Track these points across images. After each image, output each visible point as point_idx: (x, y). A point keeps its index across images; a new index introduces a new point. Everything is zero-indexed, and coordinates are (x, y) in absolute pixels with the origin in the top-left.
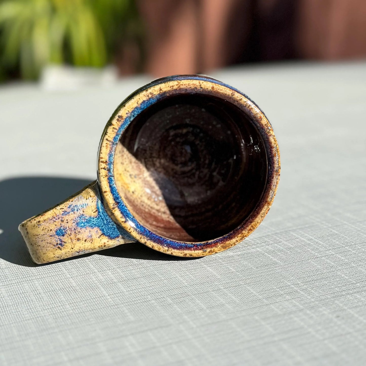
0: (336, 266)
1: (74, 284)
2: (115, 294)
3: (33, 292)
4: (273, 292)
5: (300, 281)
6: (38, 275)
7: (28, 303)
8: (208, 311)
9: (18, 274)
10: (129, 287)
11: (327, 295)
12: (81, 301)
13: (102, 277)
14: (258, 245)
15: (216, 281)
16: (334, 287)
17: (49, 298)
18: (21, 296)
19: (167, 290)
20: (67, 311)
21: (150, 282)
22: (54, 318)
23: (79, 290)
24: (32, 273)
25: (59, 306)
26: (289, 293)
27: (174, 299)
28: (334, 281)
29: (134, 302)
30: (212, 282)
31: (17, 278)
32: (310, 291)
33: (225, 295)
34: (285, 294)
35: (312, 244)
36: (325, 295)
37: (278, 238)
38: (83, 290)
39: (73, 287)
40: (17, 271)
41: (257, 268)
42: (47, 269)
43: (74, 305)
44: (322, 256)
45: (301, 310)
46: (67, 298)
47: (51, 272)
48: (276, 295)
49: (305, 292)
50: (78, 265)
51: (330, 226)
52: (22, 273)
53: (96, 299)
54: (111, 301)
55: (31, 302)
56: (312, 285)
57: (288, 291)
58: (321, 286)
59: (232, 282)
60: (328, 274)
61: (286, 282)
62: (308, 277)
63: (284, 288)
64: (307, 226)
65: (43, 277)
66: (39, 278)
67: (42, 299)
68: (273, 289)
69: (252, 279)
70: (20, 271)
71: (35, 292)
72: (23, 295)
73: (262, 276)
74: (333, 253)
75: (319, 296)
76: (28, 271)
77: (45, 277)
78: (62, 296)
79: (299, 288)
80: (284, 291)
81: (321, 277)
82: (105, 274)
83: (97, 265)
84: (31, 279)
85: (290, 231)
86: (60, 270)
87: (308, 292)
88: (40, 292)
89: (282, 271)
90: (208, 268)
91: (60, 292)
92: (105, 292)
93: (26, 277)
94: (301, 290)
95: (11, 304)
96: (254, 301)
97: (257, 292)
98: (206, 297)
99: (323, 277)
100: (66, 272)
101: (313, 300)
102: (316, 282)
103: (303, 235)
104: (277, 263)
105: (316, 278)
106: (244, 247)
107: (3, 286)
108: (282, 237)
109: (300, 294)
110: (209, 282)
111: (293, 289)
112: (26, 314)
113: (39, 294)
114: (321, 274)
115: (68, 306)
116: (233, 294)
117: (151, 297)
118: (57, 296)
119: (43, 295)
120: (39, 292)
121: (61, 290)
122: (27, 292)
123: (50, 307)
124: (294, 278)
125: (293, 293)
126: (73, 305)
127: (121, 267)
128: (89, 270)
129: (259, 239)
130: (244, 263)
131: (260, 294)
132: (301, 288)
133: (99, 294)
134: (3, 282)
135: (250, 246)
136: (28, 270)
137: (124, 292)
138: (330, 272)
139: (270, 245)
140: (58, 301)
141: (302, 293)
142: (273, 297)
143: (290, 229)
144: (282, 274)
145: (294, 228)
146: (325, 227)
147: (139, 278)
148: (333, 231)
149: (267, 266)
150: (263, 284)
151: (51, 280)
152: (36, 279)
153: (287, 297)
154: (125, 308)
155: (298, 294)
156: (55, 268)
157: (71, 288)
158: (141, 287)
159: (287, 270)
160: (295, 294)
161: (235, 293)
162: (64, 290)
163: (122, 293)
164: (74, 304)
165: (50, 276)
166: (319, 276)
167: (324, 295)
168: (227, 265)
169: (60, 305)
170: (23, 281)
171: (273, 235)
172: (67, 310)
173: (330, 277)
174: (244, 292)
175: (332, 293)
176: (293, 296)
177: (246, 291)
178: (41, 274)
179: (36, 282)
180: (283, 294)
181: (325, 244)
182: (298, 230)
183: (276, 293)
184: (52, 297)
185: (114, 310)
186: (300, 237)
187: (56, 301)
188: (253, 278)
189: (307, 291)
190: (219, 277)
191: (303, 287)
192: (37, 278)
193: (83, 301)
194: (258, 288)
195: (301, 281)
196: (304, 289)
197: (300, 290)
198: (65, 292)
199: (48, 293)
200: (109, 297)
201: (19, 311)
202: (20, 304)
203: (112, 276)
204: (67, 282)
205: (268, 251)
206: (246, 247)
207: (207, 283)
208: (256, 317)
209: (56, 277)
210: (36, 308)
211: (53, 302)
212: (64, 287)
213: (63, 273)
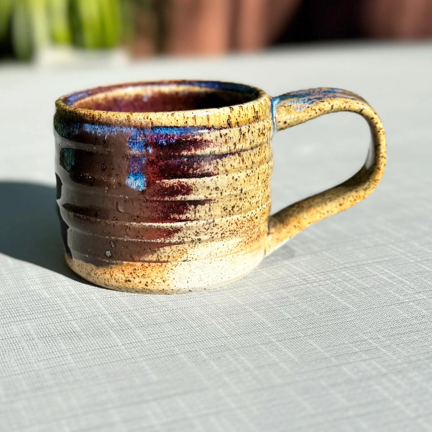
0: (429, 315)
1: (78, 329)
2: (131, 343)
3: (25, 337)
4: (344, 348)
5: (380, 335)
6: (30, 314)
7: (18, 352)
8: (256, 372)
9: (4, 312)
10: (150, 335)
11: (419, 355)
12: (87, 351)
13: (113, 321)
14: (321, 282)
15: (267, 331)
18: (9, 342)
19: (200, 342)
20: (69, 363)
21: (177, 329)
22: (51, 374)
23: (84, 336)
24: (23, 312)
26: (366, 350)
27: (210, 354)
28: (427, 335)
29: (156, 355)
30: (261, 332)
31: (3, 317)
32: (395, 349)
33: (279, 351)
34: (361, 351)
35: (395, 283)
36: (416, 355)
37: (348, 274)
38: (90, 337)
39: (76, 333)
40: (3, 308)
41: (321, 314)
42: (42, 306)
44: (410, 301)
45: (384, 375)
46: (69, 347)
47: (47, 310)
48: (349, 352)
49: (388, 350)
50: (83, 302)
51: (418, 259)
52: (9, 311)
53: (106, 349)
54: (126, 353)
55: (21, 349)
56: (398, 341)
57: (364, 347)
59: (288, 332)
60: (418, 326)
61: (362, 334)
62: (392, 329)
63: (359, 343)
64: (387, 259)
65: (36, 316)
66: (32, 318)
67: (36, 347)
68: (344, 344)
69: (315, 329)
70: (7, 307)
71: (27, 336)
72: (11, 340)
73: (328, 325)
74: (425, 297)
75: (407, 356)
76: (17, 309)
77: (39, 317)
78: (62, 344)
79: (380, 344)
80: (359, 348)
81: (409, 330)
82: (117, 318)
83: (107, 304)
84: (21, 319)
85: (364, 265)
86: (59, 308)
87: (392, 350)
88: (33, 338)
90: (255, 313)
91: (59, 338)
92: (118, 340)
93: (15, 316)
94: (383, 346)
96: (318, 359)
97: (322, 347)
98: (253, 352)
99: (412, 329)
100: (68, 312)
101: (399, 361)
102: (402, 336)
103: (383, 270)
104: (348, 309)
105: (402, 331)
106: (302, 284)
108: (354, 273)
109: (382, 352)
110: (257, 332)
111: (372, 345)
112: (15, 366)
113: (32, 340)
114: (410, 326)
115: (70, 358)
116: (289, 349)
117: (179, 349)
118: (55, 343)
119: (37, 342)
121: (60, 336)
122: (16, 337)
123: (46, 357)
124: (372, 329)
125: (371, 350)
126: (77, 357)
128: (96, 311)
129: (322, 274)
130: (303, 307)
131: (327, 351)
132: (382, 344)
133: (110, 342)
135: (310, 283)
136: (18, 307)
137: (144, 341)
138: (422, 324)
139: (337, 283)
140: (57, 350)
141: (384, 351)
142: (344, 355)
143: (364, 263)
144: (355, 324)
145: (370, 262)
146: (412, 261)
147: (163, 324)
148: (424, 267)
149: (335, 312)
150: (330, 336)
151: (47, 322)
152: (28, 320)
153: (364, 356)
154: (144, 363)
155: (379, 352)
156: (53, 305)
157: (73, 333)
158: (166, 336)
159: (362, 319)
160: (375, 352)
161: (292, 348)
162: (64, 335)
163: (141, 342)
164: (78, 355)
165: (46, 317)
166: (406, 328)
167: (414, 355)
169: (59, 355)
170: (12, 322)
171: (341, 270)
172: (69, 362)
173: (422, 329)
174: (305, 346)
175: (426, 353)
176: (372, 355)
177: (307, 345)
178: (34, 312)
179: (28, 324)
180: (358, 352)
181: (412, 285)
182: (374, 264)
183: (349, 350)
184: (49, 345)
185: (130, 365)
186: (377, 273)
187: (55, 350)
189: (390, 348)
190: (269, 326)
191: (385, 343)
192: (29, 318)
193: (90, 351)
194: (323, 342)
195: (383, 335)
196: (387, 346)
197: (381, 347)
198: (66, 338)
199: (44, 339)
200: (123, 347)
201: (6, 362)
202: (7, 352)
203: (127, 319)
204: (68, 325)
205: (335, 291)
206: (306, 284)
207: (254, 333)
208: (323, 383)
209: (53, 318)
210: (29, 358)
211: (51, 351)
212: (65, 332)
213: (62, 313)
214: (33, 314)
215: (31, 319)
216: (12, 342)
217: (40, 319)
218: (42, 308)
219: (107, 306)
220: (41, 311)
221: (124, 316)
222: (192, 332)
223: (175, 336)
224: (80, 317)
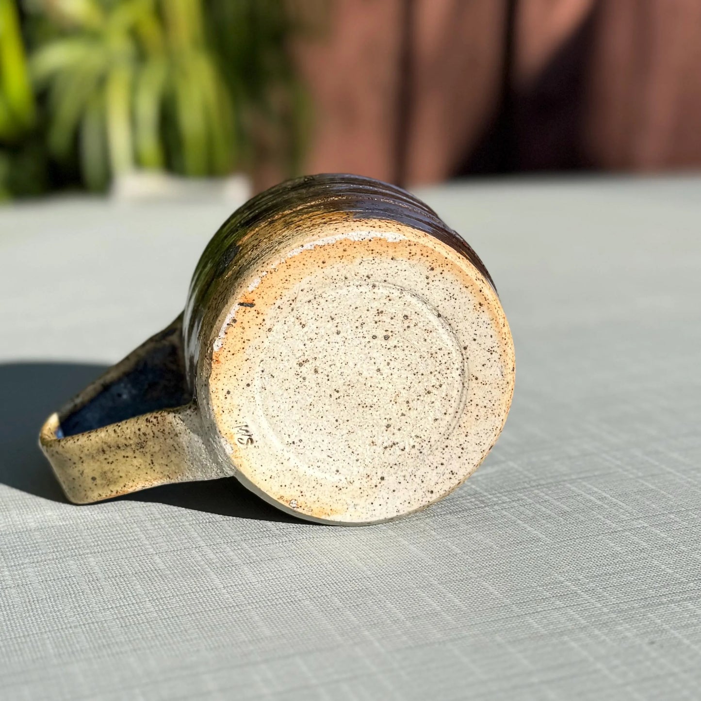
0: (650, 549)
1: (162, 566)
2: (235, 585)
3: (86, 577)
4: (531, 593)
5: (581, 575)
6: (95, 546)
7: (75, 597)
8: (408, 624)
9: (57, 543)
10: (263, 574)
11: (632, 602)
12: (173, 596)
13: (212, 556)
14: (504, 505)
16: (646, 588)
17: (114, 588)
18: (64, 584)
19: (332, 583)
20: (147, 613)
21: (301, 566)
22: (122, 626)
23: (170, 576)
24: (85, 542)
25: (133, 604)
26: (561, 595)
27: (346, 600)
28: (646, 576)
29: (271, 602)
30: (418, 571)
31: (56, 550)
32: (600, 594)
34: (553, 597)
35: (606, 506)
36: (628, 601)
37: (543, 494)
38: (178, 577)
39: (159, 571)
40: (56, 538)
41: (502, 547)
42: (113, 535)
43: (159, 602)
44: (625, 530)
45: (583, 628)
46: (148, 590)
47: (118, 540)
48: (537, 598)
49: (591, 595)
50: (170, 530)
51: (640, 474)
52: (65, 542)
53: (200, 593)
54: (228, 599)
55: (81, 594)
56: (605, 583)
57: (559, 591)
58: (621, 585)
59: (455, 572)
60: (634, 563)
61: (556, 574)
62: (598, 567)
63: (552, 586)
64: (596, 473)
65: (103, 549)
66: (96, 551)
67: (101, 590)
68: (531, 587)
69: (492, 567)
70: (62, 536)
71: (89, 576)
72: (66, 581)
73: (511, 562)
74: (646, 525)
75: (617, 603)
76: (77, 538)
77: (107, 549)
78: (139, 587)
79: (580, 587)
80: (551, 592)
81: (622, 569)
82: (218, 551)
83: (204, 532)
84: (81, 553)
85: (564, 481)
86: (136, 538)
87: (596, 595)
88: (98, 578)
89: (548, 555)
91: (134, 578)
92: (217, 581)
93: (73, 549)
94: (584, 590)
95: (44, 597)
96: (494, 608)
97: (501, 592)
98: (405, 598)
99: (625, 568)
100: (147, 542)
101: (605, 610)
102: (612, 576)
103: (590, 489)
104: (539, 540)
105: (611, 570)
106: (479, 507)
107: (30, 563)
108: (550, 492)
109: (582, 598)
110: (412, 571)
111: (569, 589)
112: (70, 617)
113: (96, 581)
114: (622, 563)
115: (149, 605)
116: (455, 594)
117: (303, 594)
118: (129, 585)
119: (103, 583)
120: (96, 577)
121: (136, 575)
122: (74, 576)
123: (116, 604)
124: (571, 567)
125: (568, 595)
127: (249, 539)
128: (189, 542)
129: (507, 493)
130: (478, 539)
131: (507, 597)
132: (584, 587)
133: (207, 584)
134: (31, 556)
135: (489, 506)
136: (77, 536)
137: (253, 582)
138: (640, 560)
139: (526, 506)
140: (130, 595)
141: (586, 596)
142: (531, 602)
143: (566, 478)
144: (548, 560)
145: (573, 477)
146: (631, 476)
147: (282, 559)
148: (646, 484)
149: (521, 545)
150: (513, 577)
151: (118, 557)
152: (91, 553)
153: (558, 602)
154: (253, 613)
155: (578, 598)
156: (127, 533)
157: (155, 572)
158: (284, 575)
159: (558, 553)
160: (573, 598)
161: (459, 593)
162: (142, 574)
163: (249, 584)
164: (161, 601)
165: (117, 549)
166: (618, 566)
167: (626, 602)
168: (446, 542)
169: (134, 602)
170: (68, 557)
171: (533, 489)
172: (148, 611)
173: (639, 568)
174: (477, 591)
175: (642, 599)
176: (568, 601)
179: (92, 559)
180: (550, 597)
181: (629, 508)
182: (580, 480)
183: (537, 595)
184: (120, 588)
185: (233, 615)
186: (583, 493)
187: (127, 594)
188: (494, 565)
189: (594, 593)
191: (587, 586)
192: (93, 551)
193: (177, 595)
194: (503, 585)
195: (585, 575)
196: (589, 590)
197: (581, 591)
198: (144, 578)
199: (113, 580)
200: (225, 591)
201: (59, 611)
202: (60, 598)
203: (231, 553)
204: (147, 561)
205: (523, 516)
206: (483, 507)
207: (408, 573)
208: (498, 638)
209: (127, 551)
210: (91, 606)
211: (122, 596)
212: (143, 570)
213: (140, 544)
214: (98, 545)
215: (95, 553)
216: (68, 583)
217: (109, 552)
219: (204, 534)
222: (322, 570)
224: (165, 550)
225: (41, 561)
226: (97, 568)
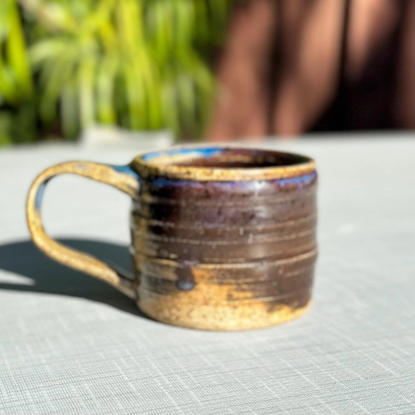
1: (134, 389)
2: (186, 404)
3: (83, 397)
6: (87, 375)
7: (77, 411)
10: (204, 397)
13: (168, 382)
15: (315, 393)
17: (103, 405)
18: (68, 402)
19: (252, 403)
21: (230, 391)
23: (141, 397)
24: (80, 373)
30: (310, 394)
31: (61, 378)
33: (327, 412)
38: (146, 398)
39: (133, 393)
46: (126, 407)
53: (162, 409)
55: (80, 409)
59: (336, 395)
61: (405, 398)
63: (403, 407)
65: (93, 377)
66: (89, 378)
67: (94, 406)
69: (361, 392)
72: (70, 399)
73: (373, 389)
76: (75, 370)
77: (96, 378)
78: (120, 404)
82: (172, 379)
84: (79, 380)
88: (92, 398)
89: (398, 385)
90: (304, 376)
91: (116, 398)
92: (173, 402)
93: (72, 377)
95: (55, 411)
98: (303, 413)
100: (123, 373)
107: (44, 387)
116: (337, 410)
117: (232, 410)
118: (113, 403)
119: (95, 402)
120: (90, 397)
121: (117, 396)
127: (193, 371)
134: (44, 382)
137: (199, 402)
140: (115, 410)
147: (216, 386)
151: (104, 383)
157: (130, 394)
158: (219, 397)
161: (339, 410)
162: (121, 396)
165: (103, 378)
168: (327, 374)
170: (69, 383)
177: (354, 407)
178: (91, 374)
179: (86, 385)
184: (107, 404)
187: (113, 409)
190: (318, 389)
192: (86, 379)
194: (369, 405)
198: (123, 398)
199: (102, 399)
200: (179, 408)
202: (66, 411)
203: (181, 381)
204: (124, 386)
207: (303, 396)
209: (110, 379)
211: (109, 410)
212: (122, 392)
213: (119, 374)
214: (90, 375)
215: (88, 380)
216: (71, 401)
217: (98, 380)
218: (98, 369)
220: (98, 372)
221: (179, 378)
222: (244, 394)
223: (228, 398)
224: (136, 378)
225: (52, 386)
226: (90, 391)
